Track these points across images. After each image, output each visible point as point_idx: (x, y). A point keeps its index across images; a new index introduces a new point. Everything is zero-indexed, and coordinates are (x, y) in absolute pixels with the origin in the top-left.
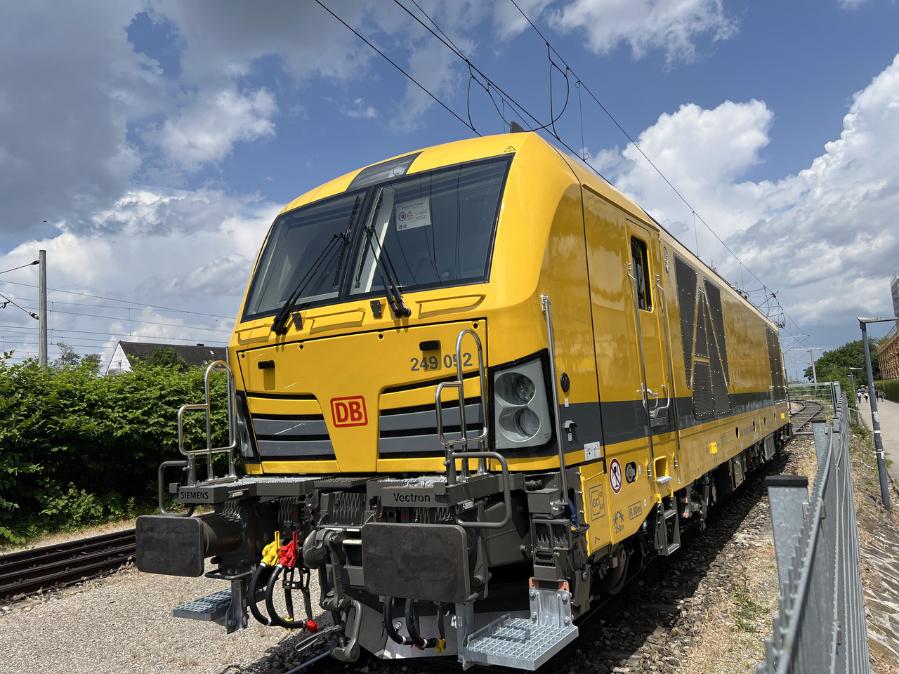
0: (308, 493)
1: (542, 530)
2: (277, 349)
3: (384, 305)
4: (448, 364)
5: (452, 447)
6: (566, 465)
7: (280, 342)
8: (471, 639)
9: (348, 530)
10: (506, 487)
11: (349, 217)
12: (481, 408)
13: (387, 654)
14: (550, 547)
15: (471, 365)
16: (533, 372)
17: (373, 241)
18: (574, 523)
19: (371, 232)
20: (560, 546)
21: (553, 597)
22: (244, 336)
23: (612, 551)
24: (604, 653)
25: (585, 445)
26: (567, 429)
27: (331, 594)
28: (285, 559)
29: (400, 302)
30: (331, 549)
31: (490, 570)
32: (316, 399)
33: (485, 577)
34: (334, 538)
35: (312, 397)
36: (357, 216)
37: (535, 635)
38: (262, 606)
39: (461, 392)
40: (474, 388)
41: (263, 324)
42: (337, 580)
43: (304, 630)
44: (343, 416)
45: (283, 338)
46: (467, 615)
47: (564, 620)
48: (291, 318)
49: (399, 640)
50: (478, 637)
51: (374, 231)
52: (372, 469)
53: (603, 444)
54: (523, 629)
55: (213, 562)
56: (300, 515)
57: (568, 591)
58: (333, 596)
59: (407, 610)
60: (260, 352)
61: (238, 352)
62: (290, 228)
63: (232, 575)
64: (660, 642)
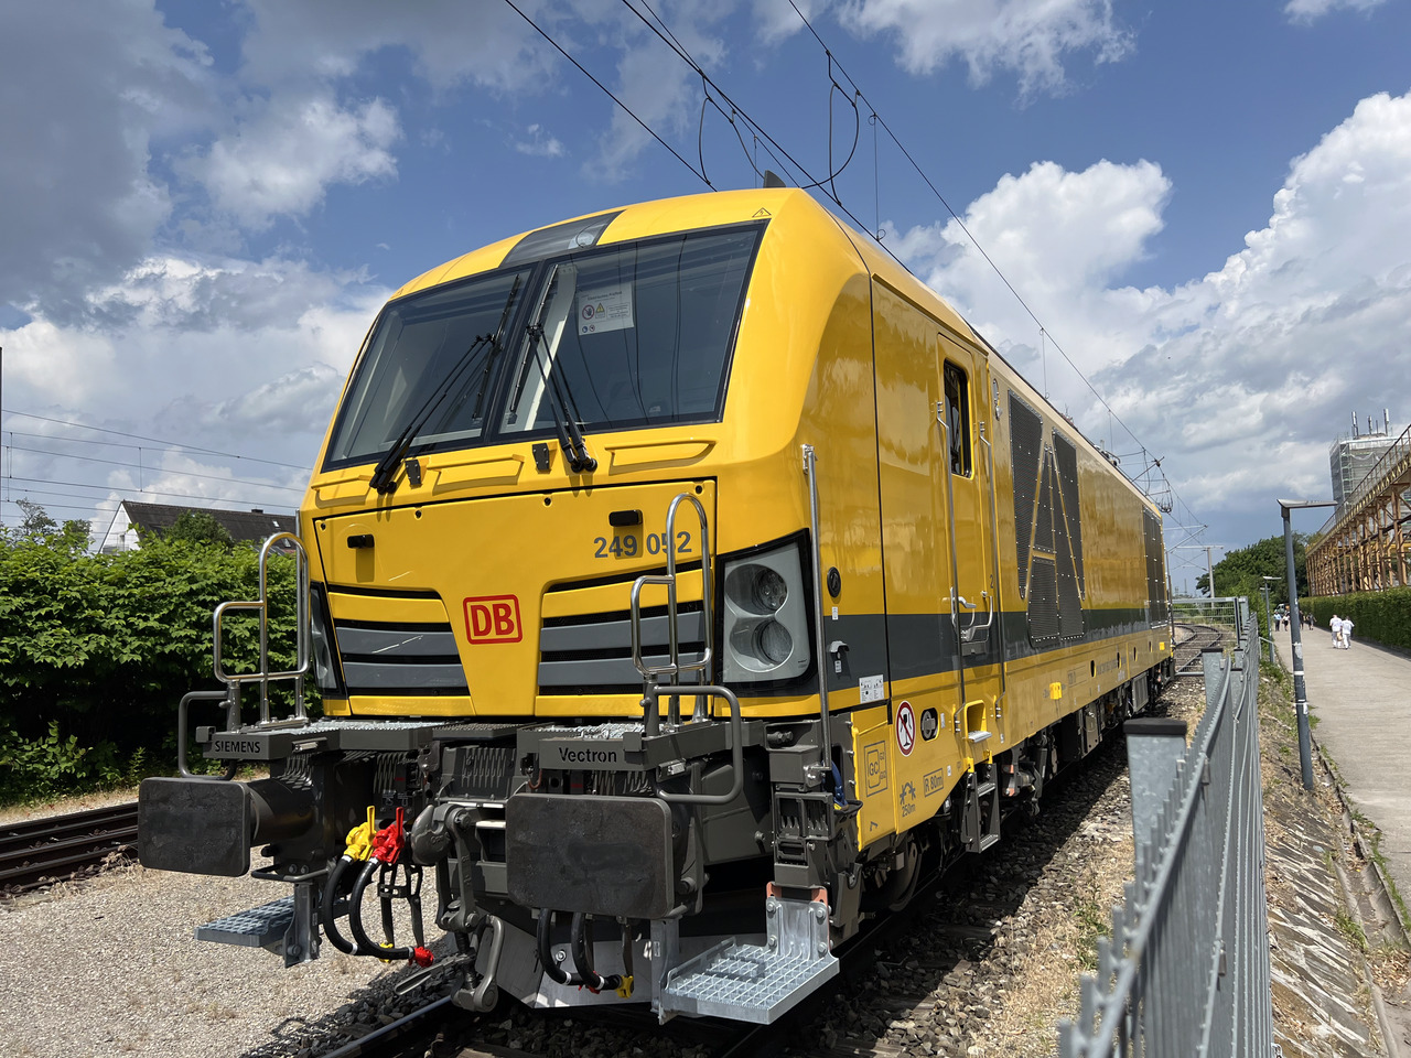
0: (422, 747)
1: (789, 808)
2: (379, 517)
3: (555, 451)
4: (654, 548)
5: (654, 677)
6: (832, 708)
7: (384, 505)
8: (673, 977)
9: (485, 805)
10: (736, 742)
11: (502, 310)
12: (702, 618)
13: (542, 1001)
14: (801, 835)
15: (690, 550)
16: (785, 564)
17: (540, 349)
18: (839, 799)
19: (538, 335)
20: (817, 834)
21: (803, 912)
22: (327, 494)
23: (896, 845)
24: (877, 1000)
25: (861, 680)
26: (834, 655)
27: (454, 905)
28: (383, 850)
29: (579, 447)
30: (457, 835)
31: (707, 869)
32: (440, 598)
33: (698, 880)
34: (462, 818)
35: (433, 595)
36: (515, 308)
37: (773, 970)
38: (342, 924)
39: (672, 593)
40: (692, 586)
41: (357, 476)
42: (465, 884)
43: (411, 962)
44: (482, 627)
45: (389, 500)
46: (668, 939)
47: (818, 947)
48: (403, 468)
49: (560, 978)
50: (684, 973)
51: (543, 332)
52: (527, 711)
53: (888, 679)
54: (754, 962)
55: (266, 853)
56: (408, 782)
57: (825, 904)
58: (457, 909)
59: (575, 931)
60: (352, 521)
61: (314, 520)
62: (406, 323)
63: (296, 875)
64: (964, 983)
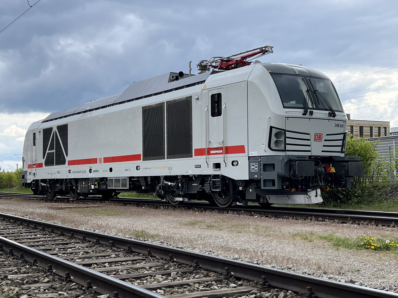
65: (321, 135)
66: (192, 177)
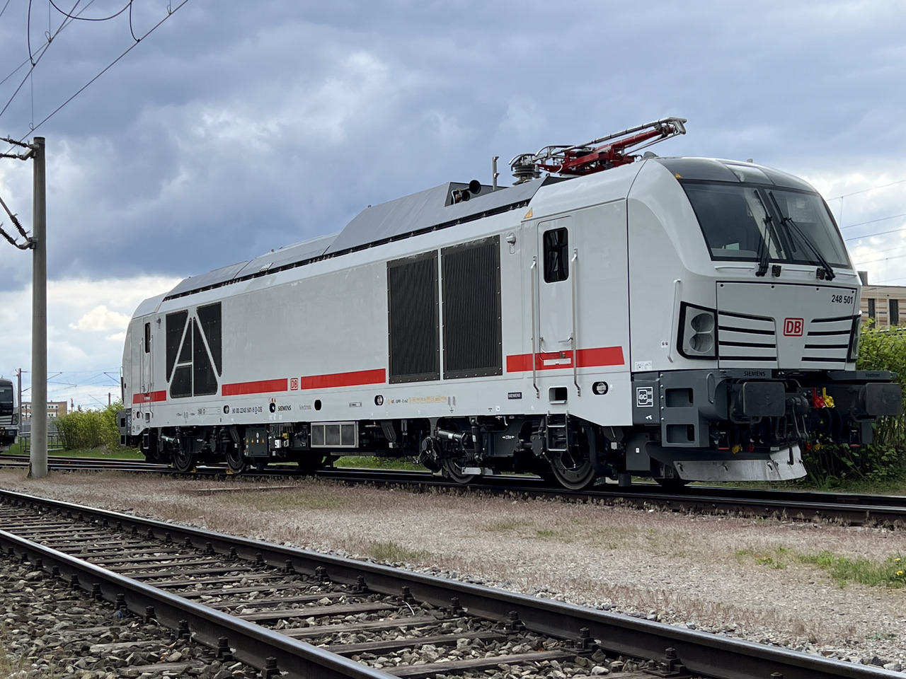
65: (801, 321)
66: (502, 419)
